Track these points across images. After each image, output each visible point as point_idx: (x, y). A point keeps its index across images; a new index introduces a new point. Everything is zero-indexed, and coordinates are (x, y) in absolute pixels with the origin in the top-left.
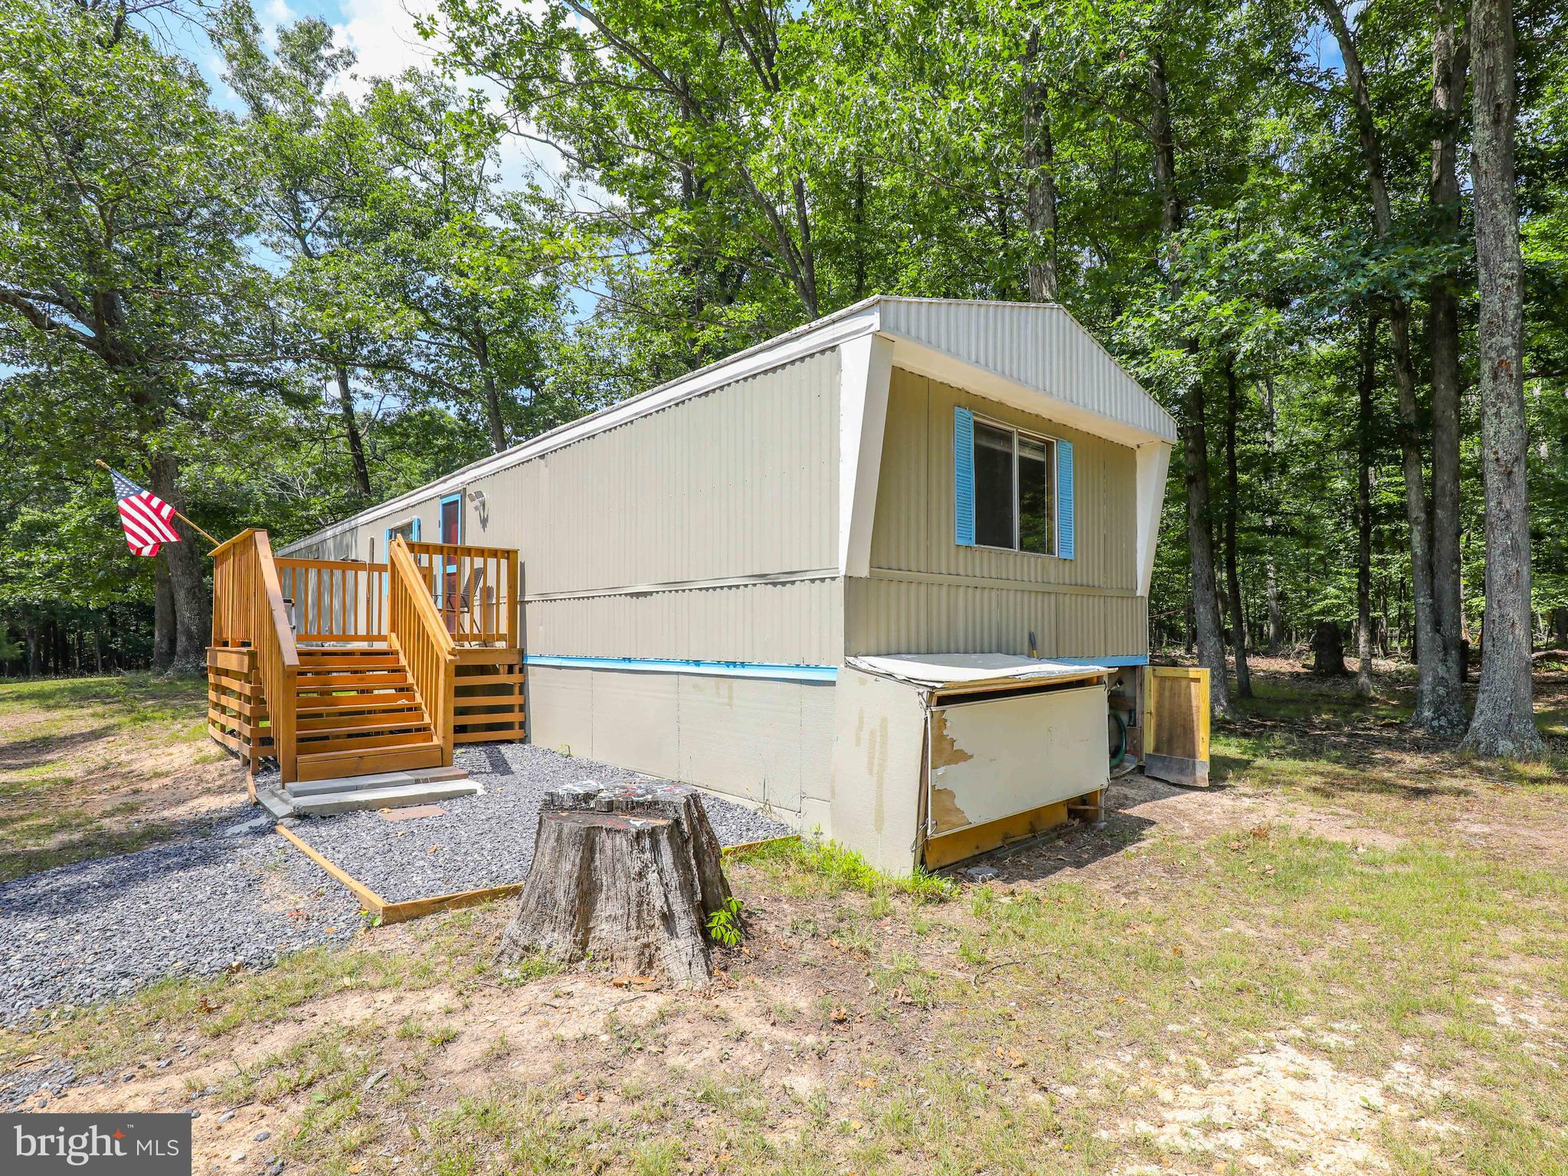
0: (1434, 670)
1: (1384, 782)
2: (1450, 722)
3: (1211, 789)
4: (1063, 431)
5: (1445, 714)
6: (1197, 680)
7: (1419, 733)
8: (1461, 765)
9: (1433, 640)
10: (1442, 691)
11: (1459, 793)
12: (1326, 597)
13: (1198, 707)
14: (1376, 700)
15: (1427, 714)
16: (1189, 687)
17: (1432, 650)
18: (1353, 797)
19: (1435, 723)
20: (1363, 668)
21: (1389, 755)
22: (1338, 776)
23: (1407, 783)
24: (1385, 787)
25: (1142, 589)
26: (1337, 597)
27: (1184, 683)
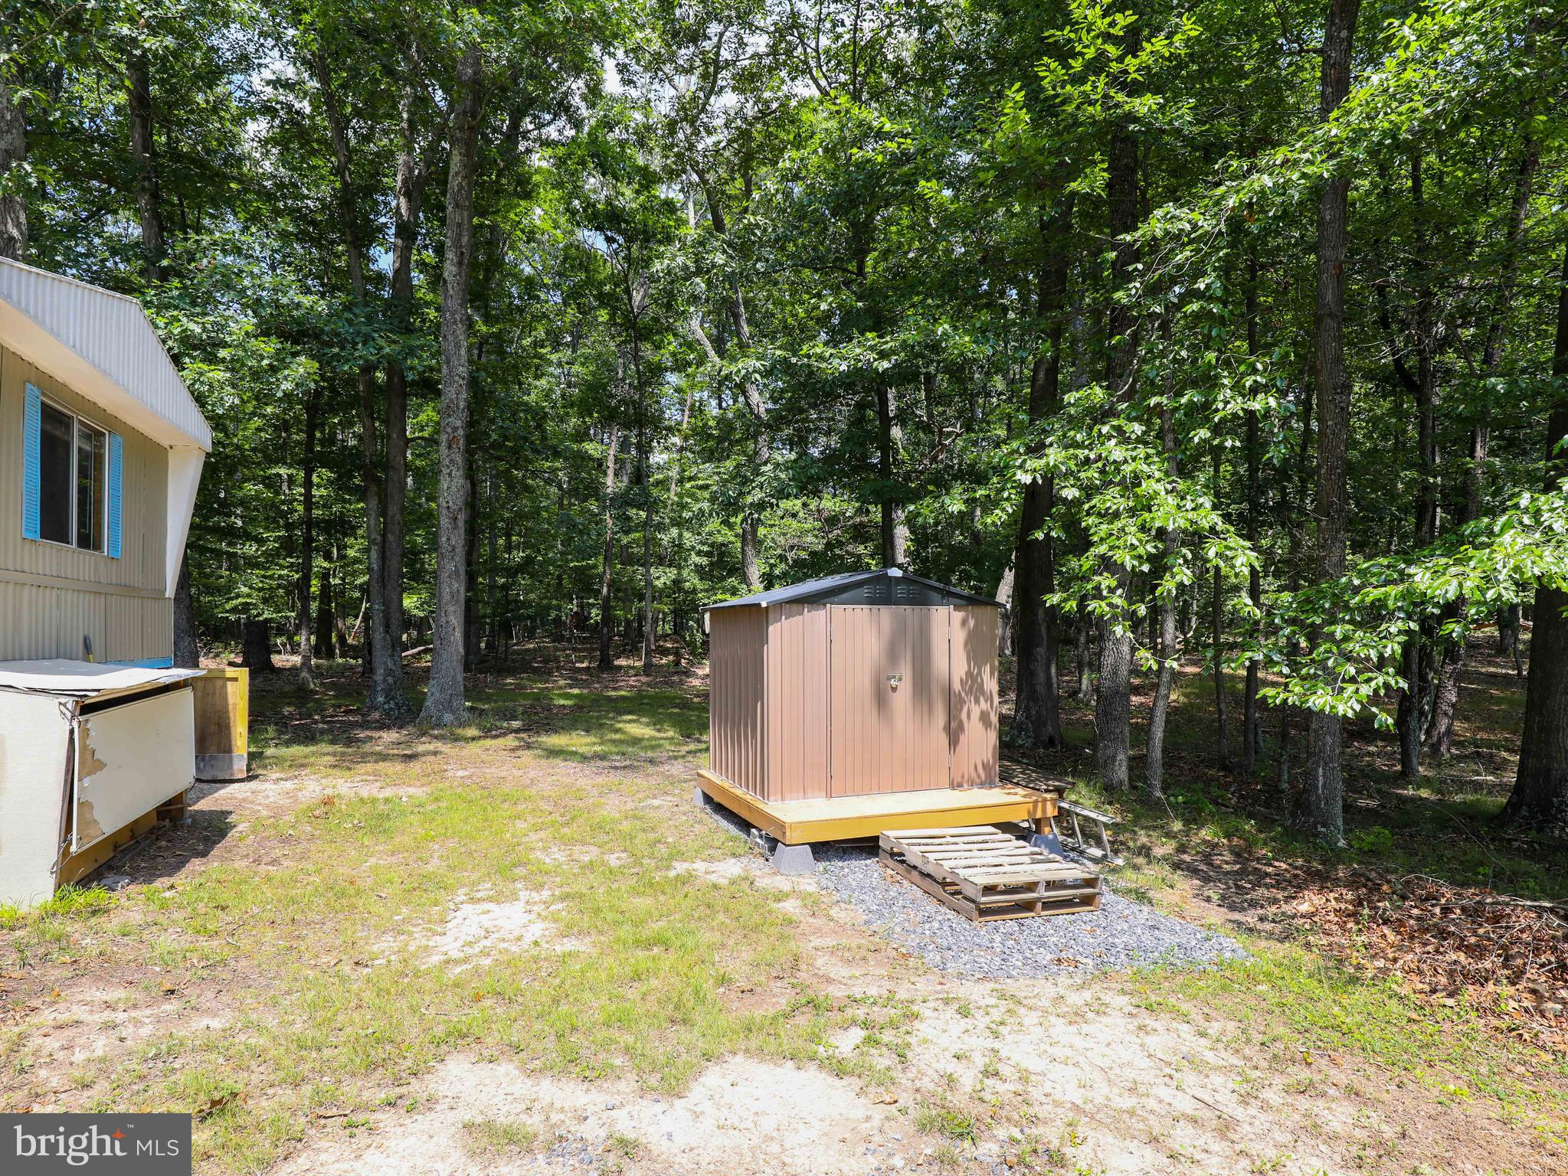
0: (385, 663)
1: (379, 754)
2: (397, 704)
3: (250, 778)
4: (115, 424)
5: (393, 699)
6: (235, 679)
7: (376, 715)
8: (424, 735)
9: (384, 639)
10: (390, 680)
11: (435, 753)
12: (238, 596)
13: (235, 705)
14: (317, 693)
15: (381, 699)
16: (224, 687)
17: (384, 647)
18: (369, 767)
19: (386, 706)
20: (303, 664)
21: (368, 733)
22: (343, 754)
23: (395, 752)
24: (383, 757)
25: (170, 591)
26: (249, 596)
27: (219, 683)
